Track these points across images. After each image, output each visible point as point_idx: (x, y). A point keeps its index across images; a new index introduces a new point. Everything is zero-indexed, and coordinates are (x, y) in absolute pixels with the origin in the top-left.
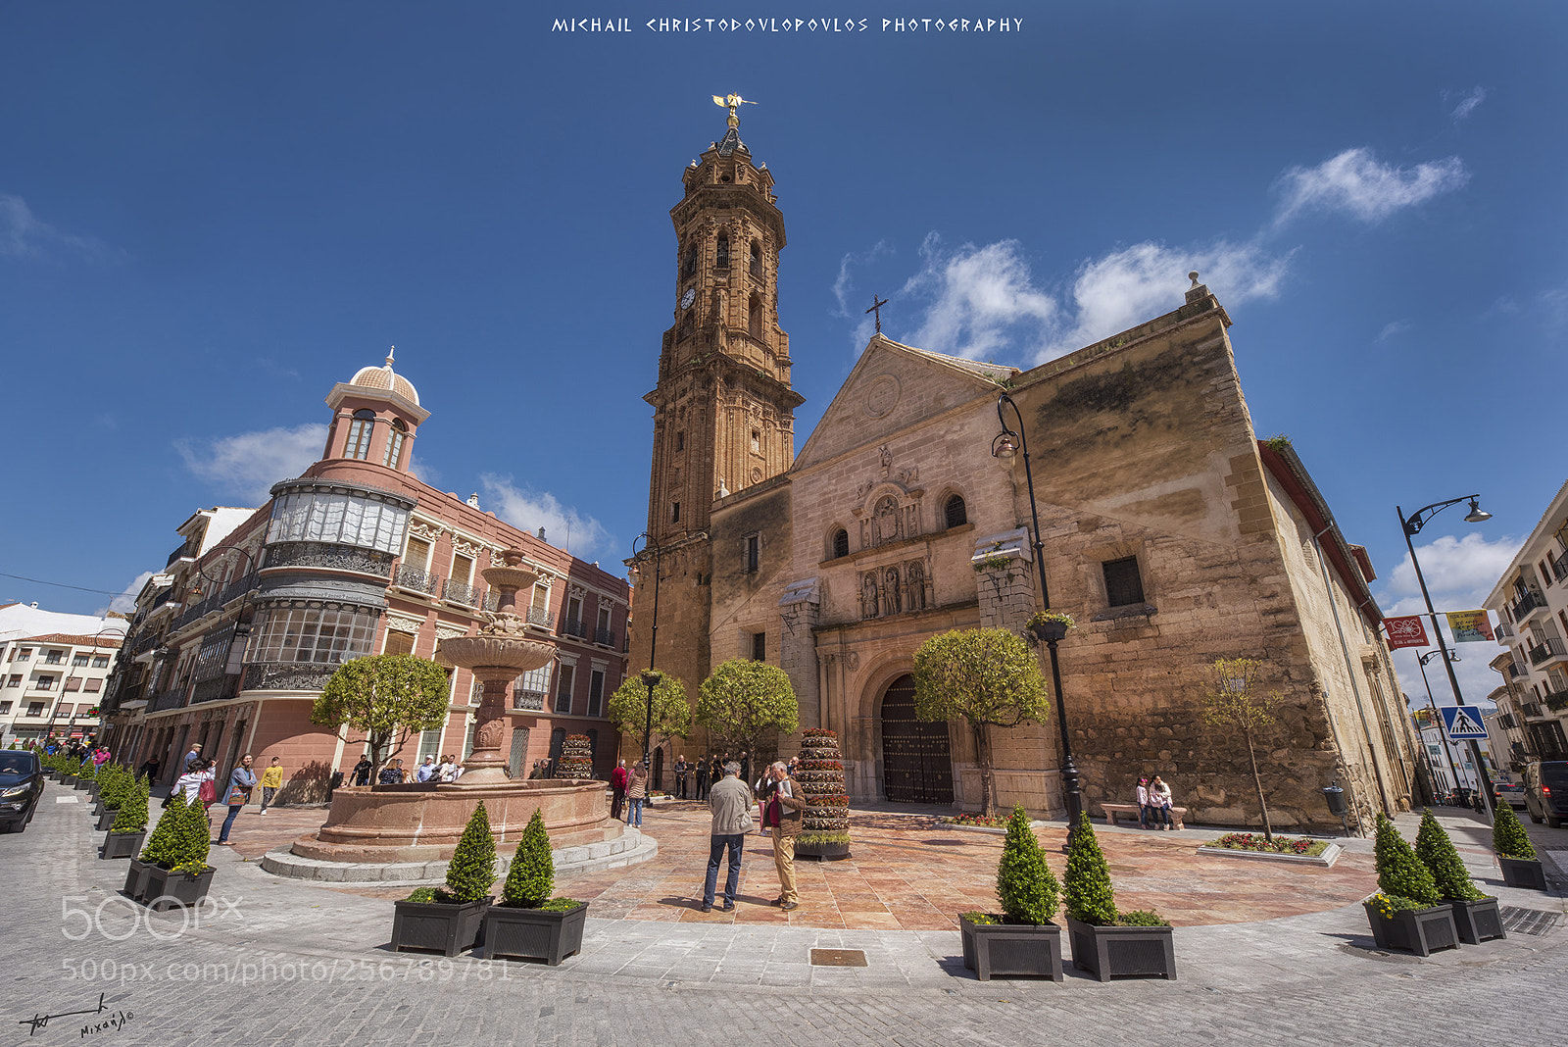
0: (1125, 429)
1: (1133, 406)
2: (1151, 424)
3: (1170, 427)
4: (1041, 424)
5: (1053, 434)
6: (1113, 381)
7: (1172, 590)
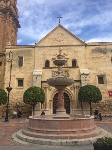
1: (106, 54)
2: (109, 58)
4: (92, 52)
5: (93, 55)
6: (104, 49)
7: (109, 83)
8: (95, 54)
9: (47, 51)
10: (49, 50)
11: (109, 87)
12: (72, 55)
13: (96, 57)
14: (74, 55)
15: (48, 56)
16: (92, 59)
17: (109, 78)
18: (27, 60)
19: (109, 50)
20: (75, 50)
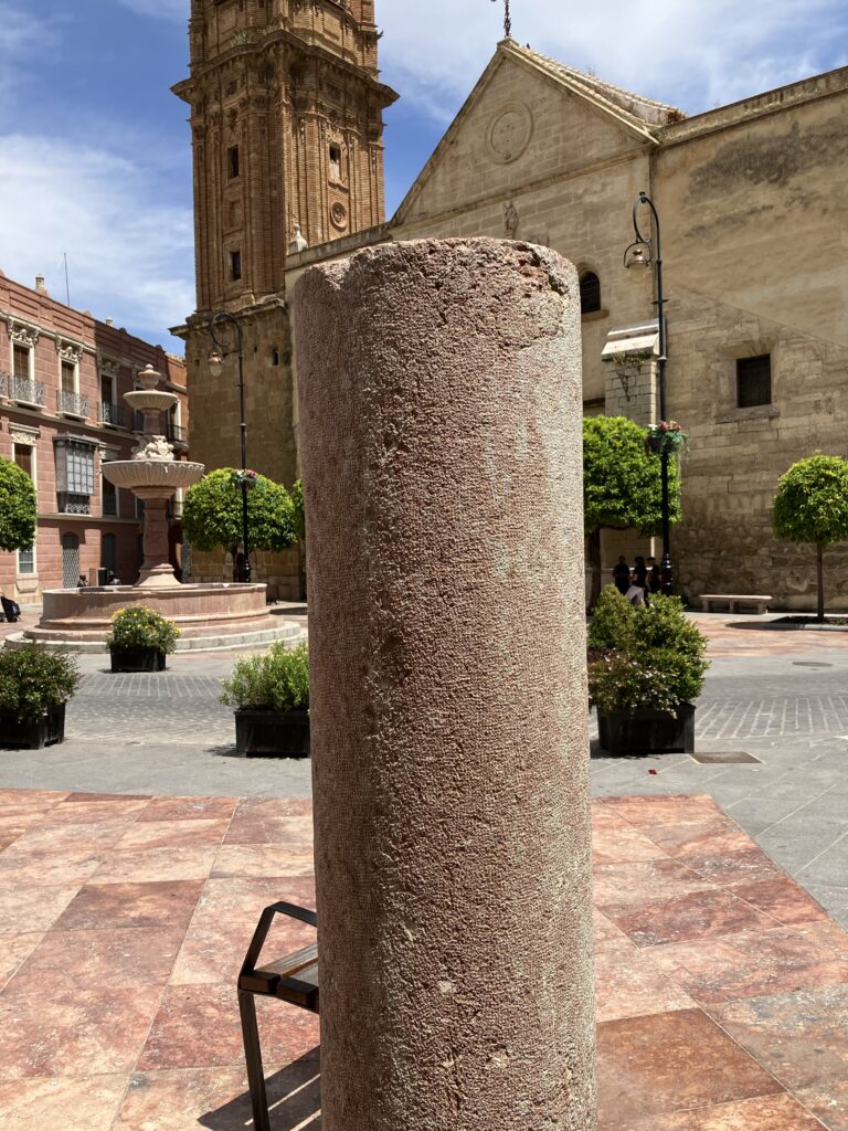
0: (781, 210)
1: (794, 181)
2: (807, 205)
3: (825, 211)
4: (693, 192)
6: (776, 145)
7: (797, 394)
8: (713, 197)
11: (791, 422)
13: (718, 222)
14: (585, 234)
16: (692, 241)
17: (799, 356)
19: (813, 141)
20: (588, 199)
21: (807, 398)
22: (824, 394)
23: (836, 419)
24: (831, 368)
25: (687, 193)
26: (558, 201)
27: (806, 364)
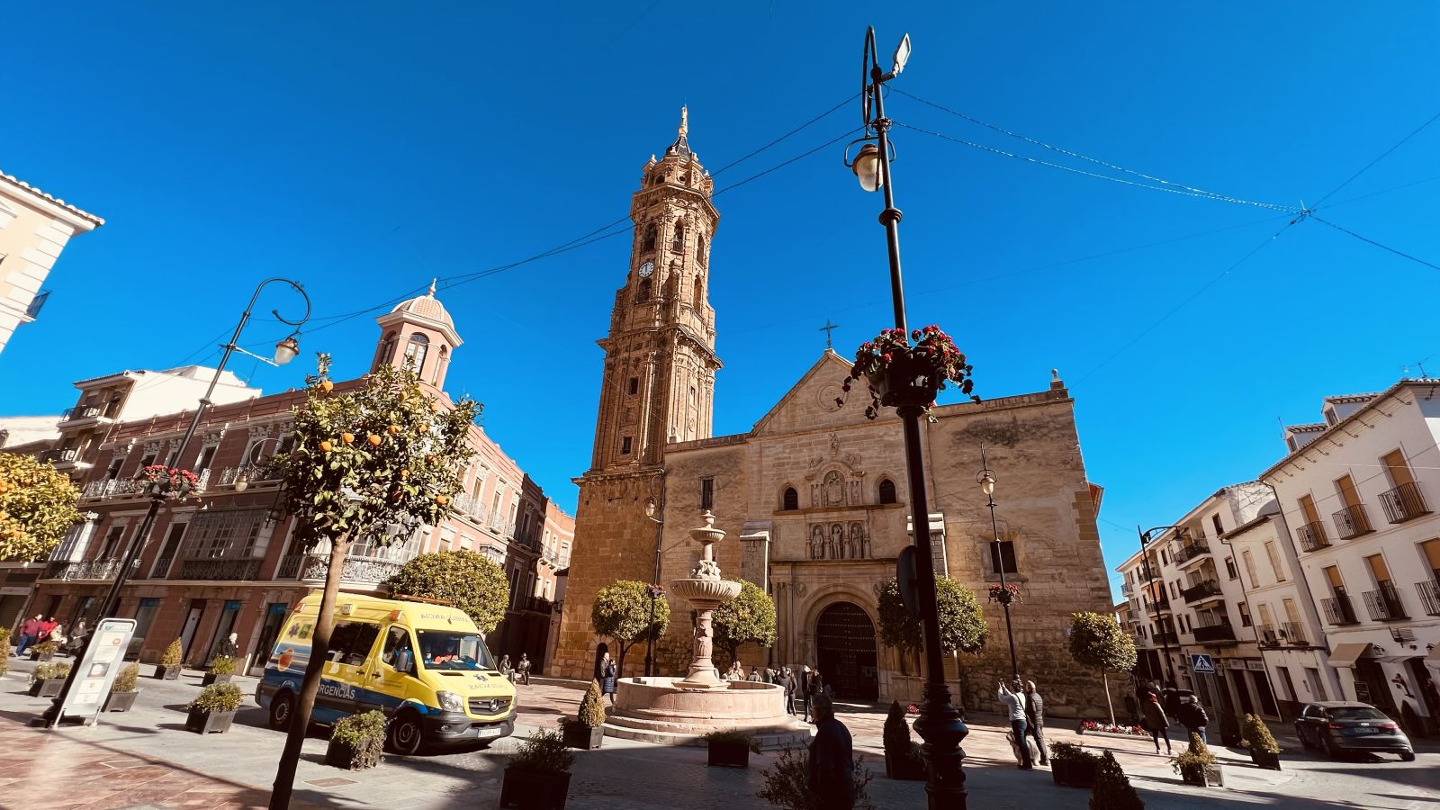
0: (1013, 461)
1: (1019, 446)
2: (1028, 460)
3: (1040, 465)
4: (955, 444)
5: (963, 453)
6: (1004, 426)
7: (1038, 568)
8: (968, 447)
9: (788, 451)
10: (794, 446)
11: (1038, 586)
12: (877, 457)
13: (973, 462)
14: (886, 457)
15: (792, 469)
16: (957, 470)
17: (1036, 545)
18: (724, 487)
19: (1027, 427)
20: (886, 438)
21: (1045, 571)
22: (1057, 570)
23: (1067, 587)
24: (1059, 555)
25: (951, 444)
26: (866, 437)
27: (1041, 551)
